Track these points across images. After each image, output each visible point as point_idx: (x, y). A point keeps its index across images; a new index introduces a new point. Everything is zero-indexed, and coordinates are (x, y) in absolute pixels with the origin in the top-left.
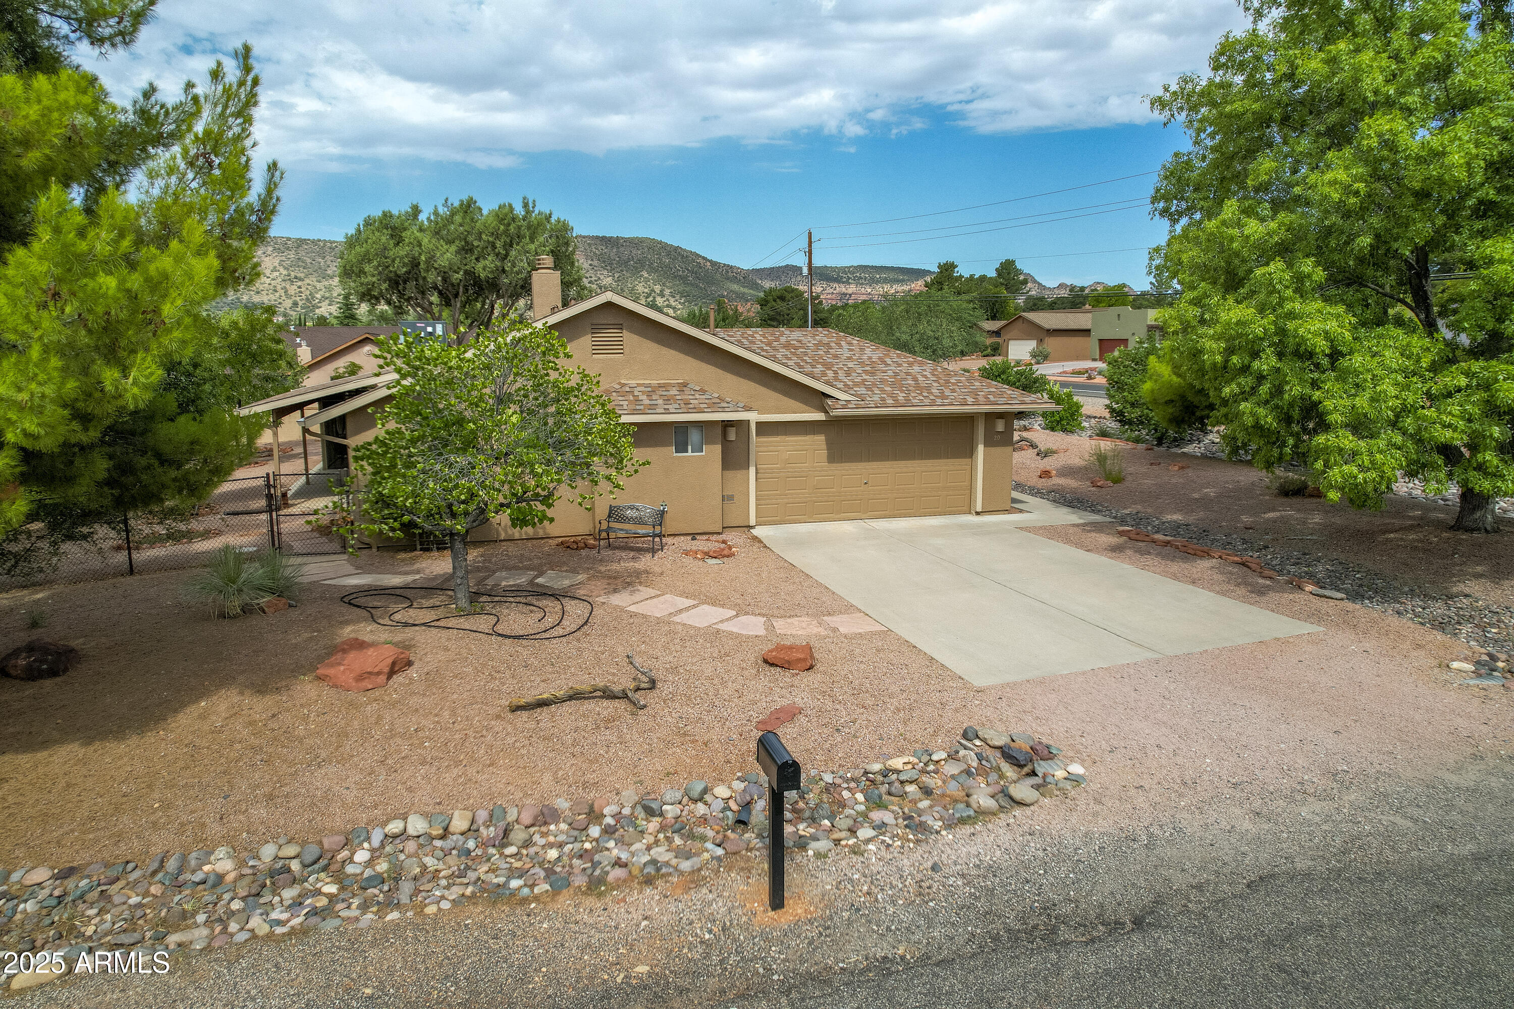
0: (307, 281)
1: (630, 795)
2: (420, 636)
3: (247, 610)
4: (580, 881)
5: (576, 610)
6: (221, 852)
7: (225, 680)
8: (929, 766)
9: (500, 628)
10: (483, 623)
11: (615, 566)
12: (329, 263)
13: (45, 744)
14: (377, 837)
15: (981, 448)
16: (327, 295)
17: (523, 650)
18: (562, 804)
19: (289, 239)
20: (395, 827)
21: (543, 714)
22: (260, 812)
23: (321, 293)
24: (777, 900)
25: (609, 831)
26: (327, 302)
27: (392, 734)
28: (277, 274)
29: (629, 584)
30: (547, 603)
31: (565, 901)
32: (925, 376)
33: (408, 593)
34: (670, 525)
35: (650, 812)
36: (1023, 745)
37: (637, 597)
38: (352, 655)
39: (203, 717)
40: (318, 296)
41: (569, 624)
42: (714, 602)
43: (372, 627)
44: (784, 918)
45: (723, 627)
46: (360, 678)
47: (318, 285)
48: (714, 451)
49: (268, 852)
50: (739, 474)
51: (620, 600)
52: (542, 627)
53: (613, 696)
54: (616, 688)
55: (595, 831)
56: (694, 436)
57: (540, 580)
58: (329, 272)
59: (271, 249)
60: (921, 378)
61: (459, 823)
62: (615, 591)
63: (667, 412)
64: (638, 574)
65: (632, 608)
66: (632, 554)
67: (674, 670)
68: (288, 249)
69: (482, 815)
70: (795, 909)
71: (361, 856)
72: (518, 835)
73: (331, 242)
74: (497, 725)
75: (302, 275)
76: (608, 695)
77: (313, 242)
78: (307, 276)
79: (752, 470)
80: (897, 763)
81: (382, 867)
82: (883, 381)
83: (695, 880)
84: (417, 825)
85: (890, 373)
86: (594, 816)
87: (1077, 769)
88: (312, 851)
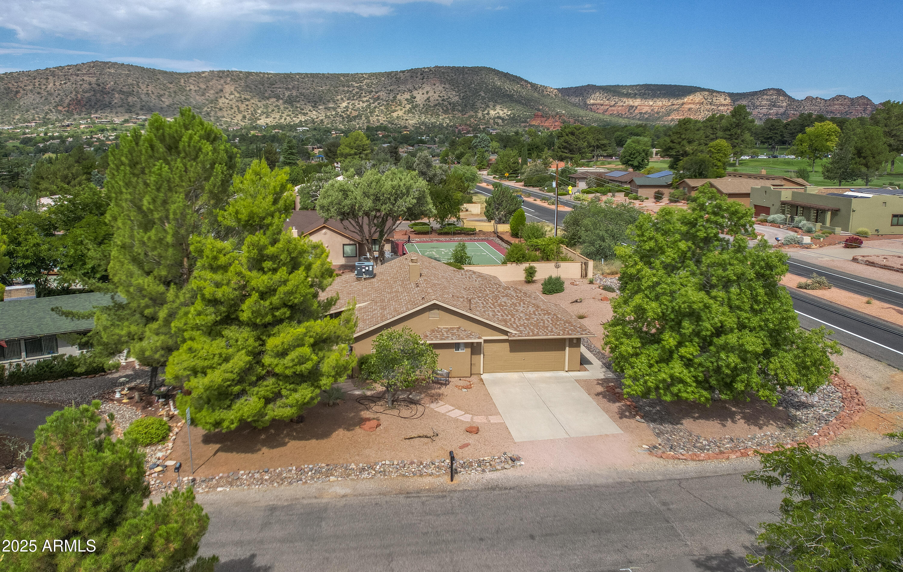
0: (252, 101)
1: (429, 460)
2: (382, 417)
3: (334, 404)
4: (418, 474)
5: (420, 408)
6: (353, 464)
7: (340, 427)
8: (493, 459)
9: (401, 415)
10: (395, 412)
11: (433, 391)
12: (266, 88)
13: (308, 439)
14: (380, 464)
15: (567, 348)
16: (265, 111)
17: (407, 422)
18: (415, 461)
19: (241, 72)
20: (383, 462)
21: (412, 440)
22: (357, 458)
23: (261, 109)
24: (452, 480)
25: (424, 467)
26: (265, 115)
27: (379, 443)
28: (233, 96)
29: (437, 399)
30: (413, 406)
31: (415, 477)
32: (548, 321)
33: (374, 399)
34: (453, 374)
35: (433, 464)
36: (515, 457)
37: (439, 404)
38: (367, 422)
39: (338, 435)
40: (259, 111)
41: (419, 414)
42: (459, 408)
43: (368, 412)
44: (452, 483)
45: (459, 418)
46: (370, 428)
47: (259, 104)
48: (469, 350)
49: (361, 465)
50: (477, 356)
51: (433, 406)
52: (411, 415)
53: (428, 437)
54: (429, 435)
55: (422, 466)
56: (462, 346)
57: (410, 396)
58: (266, 95)
59: (229, 79)
60: (546, 322)
61: (396, 463)
62: (432, 402)
63: (452, 339)
64: (439, 395)
65: (436, 409)
66: (439, 386)
67: (443, 431)
68: (240, 79)
69: (400, 462)
70: (454, 482)
71: (378, 467)
72: (407, 466)
73: (268, 74)
74: (402, 443)
75: (249, 97)
76: (426, 437)
77: (257, 74)
78: (252, 98)
79: (482, 355)
80: (486, 458)
81: (382, 469)
82: (531, 324)
83: (439, 476)
84: (388, 462)
85: (535, 319)
86: (422, 463)
87: (523, 463)
88: (369, 466)
